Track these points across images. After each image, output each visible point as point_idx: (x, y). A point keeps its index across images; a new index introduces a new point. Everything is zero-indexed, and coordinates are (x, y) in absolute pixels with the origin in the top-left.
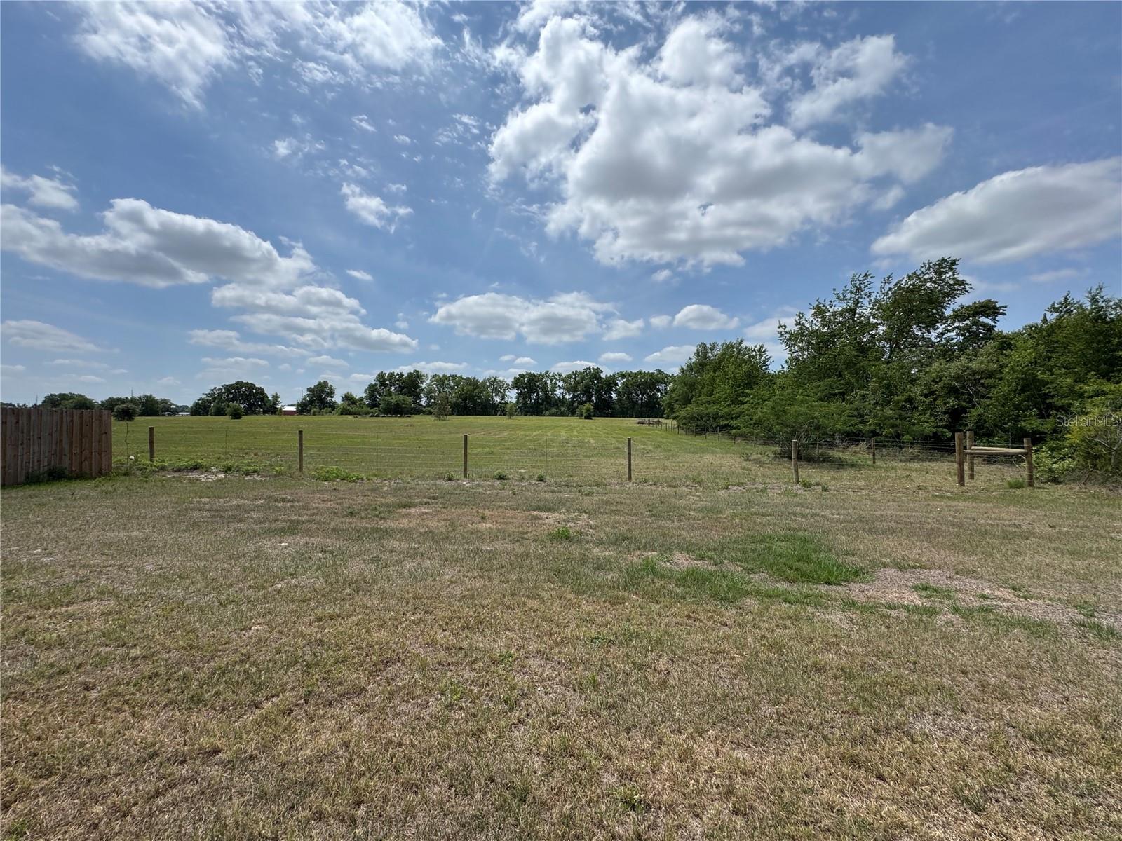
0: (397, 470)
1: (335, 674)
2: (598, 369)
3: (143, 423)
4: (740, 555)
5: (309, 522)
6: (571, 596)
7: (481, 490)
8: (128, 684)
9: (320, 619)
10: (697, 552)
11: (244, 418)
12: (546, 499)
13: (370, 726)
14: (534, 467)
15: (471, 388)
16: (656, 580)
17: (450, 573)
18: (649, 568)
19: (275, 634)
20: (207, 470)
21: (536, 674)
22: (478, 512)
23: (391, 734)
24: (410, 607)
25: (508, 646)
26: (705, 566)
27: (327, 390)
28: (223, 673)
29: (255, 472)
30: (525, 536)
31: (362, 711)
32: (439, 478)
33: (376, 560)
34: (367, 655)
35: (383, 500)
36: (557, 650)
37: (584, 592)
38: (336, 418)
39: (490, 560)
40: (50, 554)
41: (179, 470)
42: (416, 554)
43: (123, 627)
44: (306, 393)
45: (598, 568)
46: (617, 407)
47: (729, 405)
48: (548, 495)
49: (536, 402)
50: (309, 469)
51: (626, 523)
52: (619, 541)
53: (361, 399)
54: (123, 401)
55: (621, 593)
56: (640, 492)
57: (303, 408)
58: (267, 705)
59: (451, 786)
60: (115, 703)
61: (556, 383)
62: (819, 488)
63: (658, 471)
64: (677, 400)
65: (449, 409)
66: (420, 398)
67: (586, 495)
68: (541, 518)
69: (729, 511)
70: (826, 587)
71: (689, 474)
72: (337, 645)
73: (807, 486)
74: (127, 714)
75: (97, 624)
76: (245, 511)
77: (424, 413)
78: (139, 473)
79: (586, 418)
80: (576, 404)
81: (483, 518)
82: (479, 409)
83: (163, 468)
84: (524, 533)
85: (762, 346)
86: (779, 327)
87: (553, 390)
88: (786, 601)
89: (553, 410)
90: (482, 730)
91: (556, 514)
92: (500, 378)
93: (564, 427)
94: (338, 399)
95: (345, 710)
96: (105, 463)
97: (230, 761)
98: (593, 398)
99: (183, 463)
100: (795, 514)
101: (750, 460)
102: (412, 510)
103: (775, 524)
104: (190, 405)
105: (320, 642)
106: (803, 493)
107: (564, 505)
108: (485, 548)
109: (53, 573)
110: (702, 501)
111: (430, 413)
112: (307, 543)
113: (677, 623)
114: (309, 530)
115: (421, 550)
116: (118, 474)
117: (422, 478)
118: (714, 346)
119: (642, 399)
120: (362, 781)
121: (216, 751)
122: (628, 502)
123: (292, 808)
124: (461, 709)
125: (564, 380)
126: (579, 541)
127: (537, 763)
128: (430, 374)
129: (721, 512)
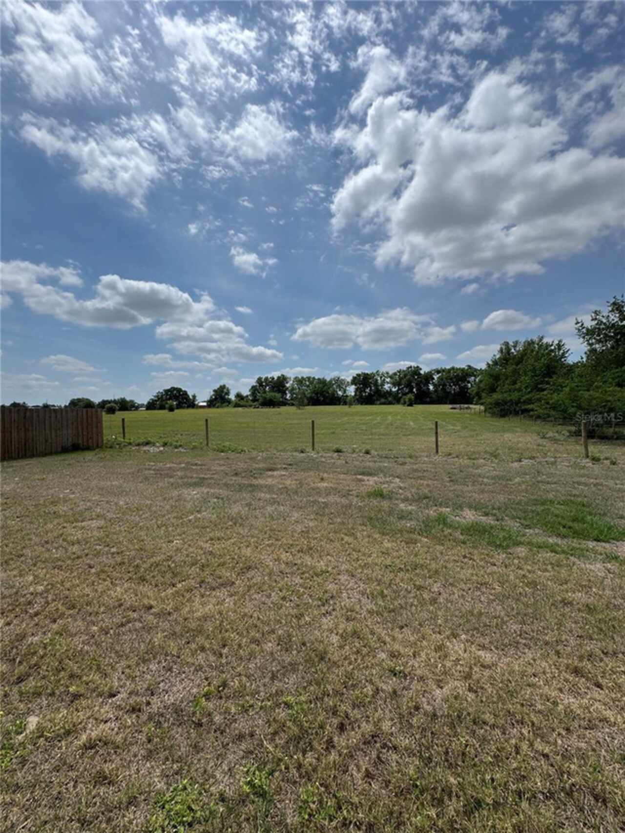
0: (268, 445)
1: (217, 572)
2: (418, 367)
3: (120, 415)
4: (520, 514)
5: (211, 478)
6: (377, 536)
7: (323, 460)
8: (109, 567)
9: (212, 539)
10: (483, 510)
11: (176, 411)
12: (369, 467)
13: (235, 604)
14: (363, 443)
15: (321, 385)
16: (445, 529)
17: (296, 515)
18: (442, 520)
19: (186, 546)
20: (154, 445)
21: (343, 585)
22: (319, 475)
23: (246, 610)
24: (267, 536)
25: (327, 566)
26: (489, 521)
27: (225, 390)
28: (157, 565)
29: (180, 446)
30: (351, 493)
31: (231, 596)
32: (296, 451)
33: (249, 505)
34: (237, 563)
35: (257, 466)
36: (360, 571)
37: (388, 534)
38: (231, 410)
39: (323, 508)
40: (73, 493)
41: (138, 445)
42: (275, 502)
43: (107, 536)
44: (212, 393)
45: (401, 518)
46: (434, 396)
47: (529, 392)
48: (371, 464)
49: (370, 394)
50: (213, 444)
51: (428, 485)
52: (420, 499)
53: (247, 396)
54: (109, 402)
55: (415, 536)
56: (444, 463)
57: (211, 403)
58: (179, 586)
59: (278, 644)
60: (103, 576)
61: (384, 380)
62: (607, 462)
63: (462, 446)
64: (484, 389)
65: (306, 401)
66: (286, 394)
67: (401, 464)
68: (363, 481)
69: (517, 480)
70: (595, 543)
71: (487, 449)
72: (220, 555)
73: (595, 460)
74: (108, 583)
75: (95, 533)
76: (174, 471)
77: (289, 405)
78: (118, 446)
79: (408, 405)
80: (400, 395)
81: (322, 479)
82: (328, 401)
83: (130, 444)
84: (349, 491)
85: (560, 341)
86: (576, 324)
87: (382, 385)
88: (552, 551)
89: (383, 400)
90: (302, 615)
91: (376, 478)
92: (343, 378)
93: (390, 413)
94: (232, 397)
95: (222, 593)
96: (100, 441)
97: (159, 614)
98: (414, 390)
99: (141, 441)
100: (579, 483)
101: (545, 438)
102: (275, 473)
103: (558, 491)
104: (145, 403)
105: (211, 553)
106: (592, 466)
107: (382, 471)
108: (321, 500)
109: (75, 504)
110: (496, 470)
111: (293, 405)
112: (208, 492)
113: (455, 560)
114: (209, 484)
115: (278, 500)
116: (107, 447)
117: (284, 450)
118: (516, 344)
119: (454, 390)
120: (227, 634)
121: (151, 607)
122: (433, 470)
123: (188, 643)
124: (291, 601)
125: (391, 377)
126: (390, 498)
127: (335, 639)
128: (293, 377)
129: (510, 480)
